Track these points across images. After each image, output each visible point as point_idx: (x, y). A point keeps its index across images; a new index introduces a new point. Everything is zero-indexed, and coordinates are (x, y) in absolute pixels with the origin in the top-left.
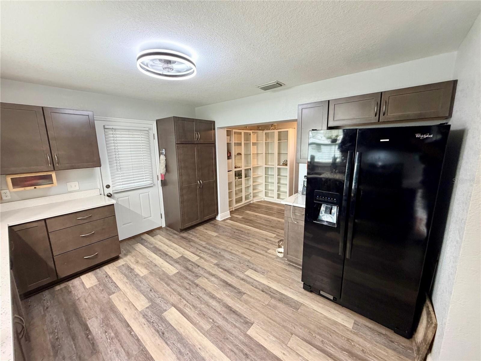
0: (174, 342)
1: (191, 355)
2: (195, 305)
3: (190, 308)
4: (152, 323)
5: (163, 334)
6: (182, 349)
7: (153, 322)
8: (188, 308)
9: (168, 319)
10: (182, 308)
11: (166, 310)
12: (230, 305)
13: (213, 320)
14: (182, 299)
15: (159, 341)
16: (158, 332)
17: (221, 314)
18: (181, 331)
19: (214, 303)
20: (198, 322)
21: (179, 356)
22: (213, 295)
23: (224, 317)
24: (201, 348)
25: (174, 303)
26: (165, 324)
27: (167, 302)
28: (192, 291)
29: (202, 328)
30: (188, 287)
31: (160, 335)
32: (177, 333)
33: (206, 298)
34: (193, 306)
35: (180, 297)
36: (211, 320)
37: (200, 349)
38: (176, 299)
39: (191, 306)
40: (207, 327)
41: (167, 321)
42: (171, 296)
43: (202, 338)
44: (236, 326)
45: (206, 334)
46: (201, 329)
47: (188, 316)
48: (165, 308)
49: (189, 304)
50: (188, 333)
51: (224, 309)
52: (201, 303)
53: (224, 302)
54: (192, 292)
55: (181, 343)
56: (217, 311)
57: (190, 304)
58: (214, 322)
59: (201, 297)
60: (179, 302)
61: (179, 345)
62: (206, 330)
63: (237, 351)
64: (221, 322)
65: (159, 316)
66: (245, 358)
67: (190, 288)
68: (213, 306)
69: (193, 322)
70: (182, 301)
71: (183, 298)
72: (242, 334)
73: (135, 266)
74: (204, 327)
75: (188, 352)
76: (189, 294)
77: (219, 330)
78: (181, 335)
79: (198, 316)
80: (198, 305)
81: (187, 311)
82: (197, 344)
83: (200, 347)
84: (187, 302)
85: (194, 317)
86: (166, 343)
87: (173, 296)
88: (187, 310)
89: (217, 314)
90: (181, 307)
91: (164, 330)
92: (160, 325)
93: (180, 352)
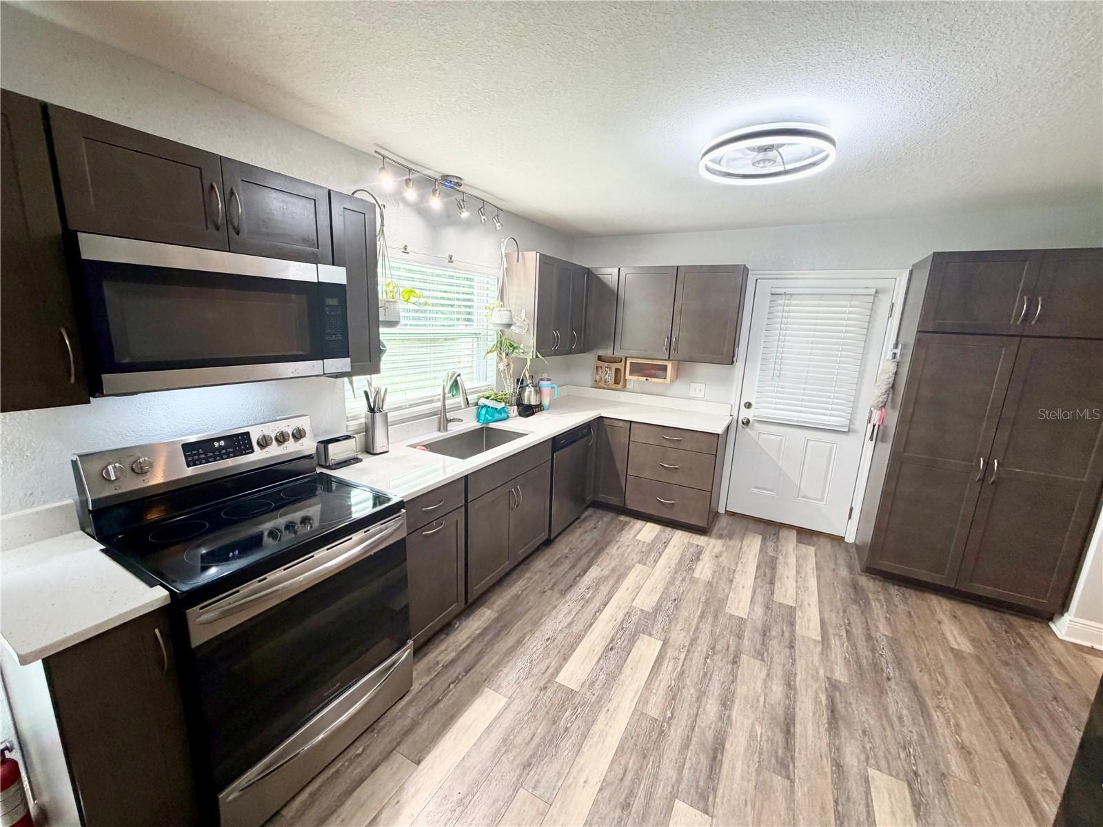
0: (605, 669)
1: (593, 700)
2: (686, 675)
3: (675, 670)
4: (620, 628)
5: (612, 649)
6: (598, 683)
7: (623, 628)
8: (674, 664)
9: (637, 644)
10: (668, 656)
11: (650, 635)
12: (727, 746)
13: (670, 718)
14: (686, 649)
15: (599, 649)
16: (612, 641)
17: (693, 729)
18: (627, 670)
19: (711, 707)
20: (654, 691)
21: (588, 683)
22: (733, 702)
23: (689, 739)
24: (610, 713)
25: (671, 640)
26: (627, 645)
27: (667, 630)
28: (715, 657)
29: (646, 703)
30: (719, 647)
31: (608, 646)
32: (620, 668)
33: (715, 689)
34: (682, 673)
35: (687, 644)
36: (669, 714)
37: (608, 710)
38: (680, 640)
39: (679, 669)
40: (653, 710)
41: (633, 645)
42: (681, 630)
44: (680, 770)
45: (639, 714)
46: (643, 700)
47: (657, 671)
48: (654, 632)
49: (681, 664)
50: (627, 683)
51: (710, 736)
52: (697, 683)
53: (729, 730)
54: (712, 660)
55: (606, 679)
56: (695, 721)
57: (683, 665)
58: (669, 720)
59: (710, 680)
60: (677, 646)
61: (602, 677)
62: (645, 711)
63: (627, 782)
64: (676, 734)
65: (635, 631)
66: (621, 803)
67: (719, 652)
68: (704, 709)
69: (650, 684)
70: (682, 650)
71: (688, 650)
72: (670, 789)
73: (707, 558)
74: (650, 706)
75: (596, 695)
76: (704, 655)
77: (654, 735)
78: (620, 673)
79: (666, 687)
80: (688, 680)
81: (667, 667)
82: (615, 703)
83: (612, 710)
84: (685, 659)
85: (660, 681)
86: (600, 659)
87: (683, 633)
88: (668, 665)
89: (689, 722)
90: (669, 653)
91: (618, 647)
92: (622, 639)
93: (593, 684)
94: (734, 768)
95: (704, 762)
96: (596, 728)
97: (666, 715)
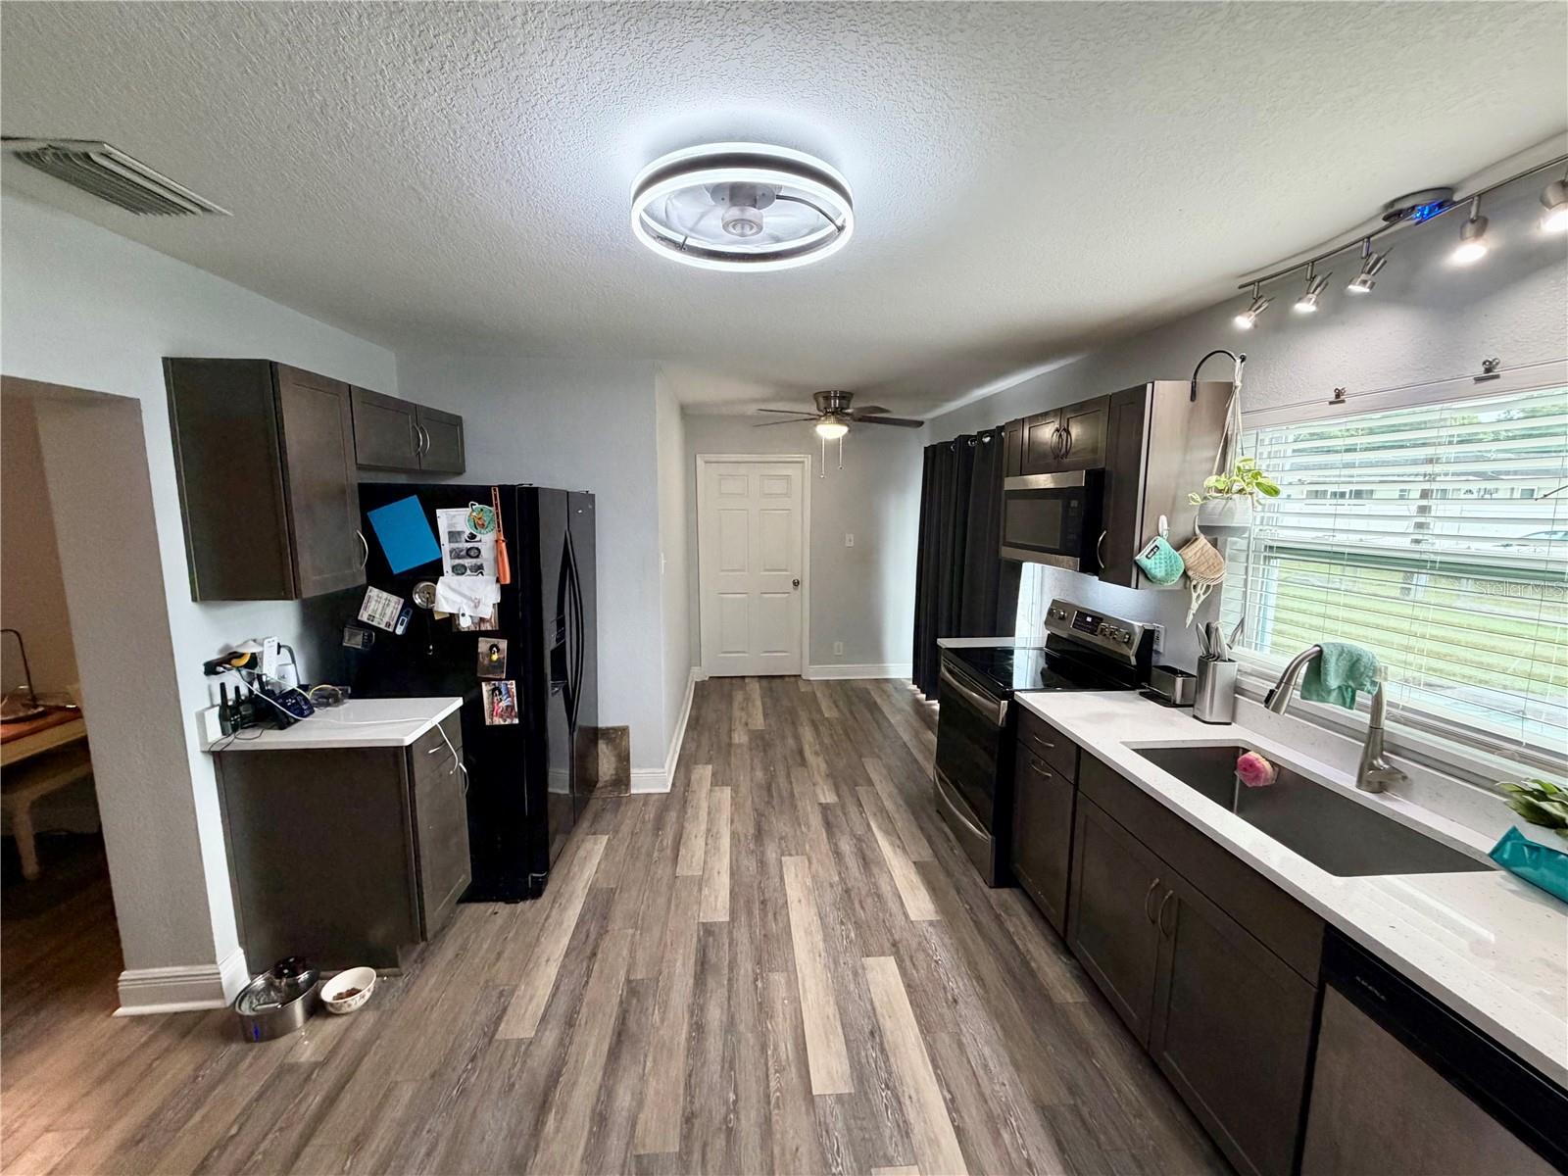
2: (756, 1048)
3: (775, 1049)
4: (891, 1084)
5: (872, 1033)
7: (887, 1086)
8: (779, 1056)
9: (846, 1067)
10: (793, 1070)
11: (839, 1098)
12: (691, 982)
13: (756, 980)
14: (773, 1101)
15: (887, 1024)
16: (883, 1050)
17: (730, 980)
18: (831, 1010)
19: (715, 1015)
20: (786, 1002)
21: (860, 971)
22: (688, 1038)
23: (731, 970)
24: (817, 955)
25: (804, 1110)
26: (858, 1054)
27: (821, 1130)
28: (723, 1110)
29: (789, 983)
30: (720, 1142)
31: (881, 1036)
32: (842, 1011)
33: (714, 1046)
34: (764, 1048)
35: (775, 1118)
36: (759, 984)
38: (789, 1120)
39: (769, 1053)
40: (778, 978)
41: (851, 1059)
42: (797, 1149)
43: (803, 968)
44: (732, 942)
45: (790, 969)
46: (792, 982)
47: (796, 1033)
48: (838, 1111)
49: (770, 1064)
50: (821, 996)
51: (711, 983)
52: (740, 1042)
53: (691, 999)
54: (726, 1102)
56: (729, 991)
57: (766, 1064)
59: (723, 1058)
61: (852, 987)
62: (785, 974)
64: (746, 967)
65: (866, 1093)
67: (718, 1131)
68: (722, 1009)
69: (796, 1007)
70: (778, 1094)
71: (769, 1103)
72: (736, 924)
74: (783, 981)
76: (741, 1105)
77: (765, 958)
78: (837, 1003)
79: (776, 1014)
80: (752, 1042)
81: (786, 1049)
83: (818, 958)
84: (767, 1076)
85: (785, 1019)
86: (874, 1009)
87: (791, 1145)
89: (735, 986)
90: (793, 1076)
91: (866, 1042)
92: (871, 1061)
93: (855, 974)
94: (684, 965)
95: (712, 956)
96: (819, 937)
97: (762, 981)
